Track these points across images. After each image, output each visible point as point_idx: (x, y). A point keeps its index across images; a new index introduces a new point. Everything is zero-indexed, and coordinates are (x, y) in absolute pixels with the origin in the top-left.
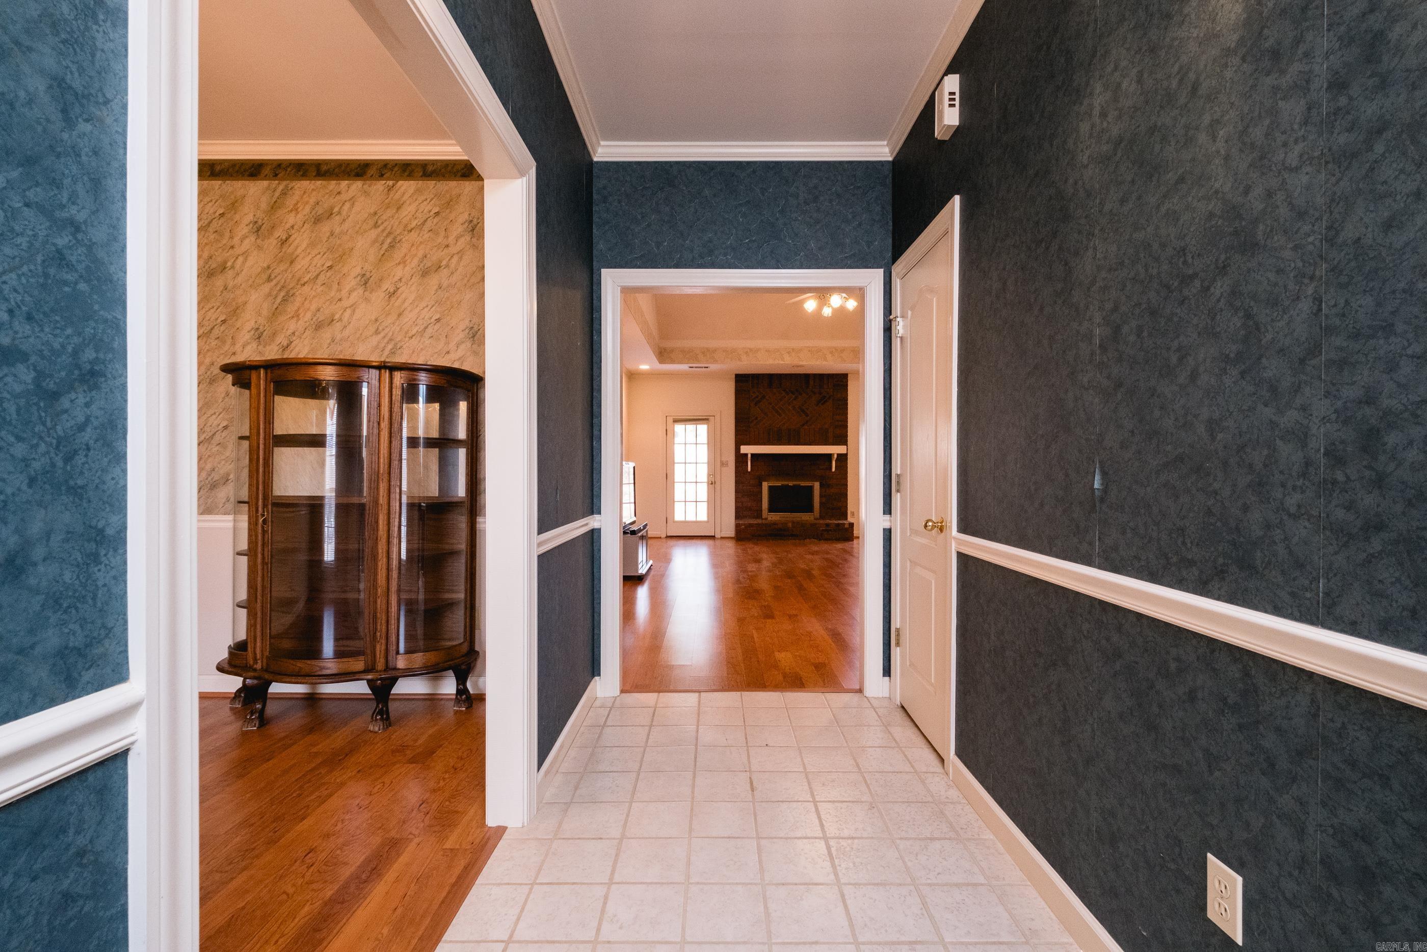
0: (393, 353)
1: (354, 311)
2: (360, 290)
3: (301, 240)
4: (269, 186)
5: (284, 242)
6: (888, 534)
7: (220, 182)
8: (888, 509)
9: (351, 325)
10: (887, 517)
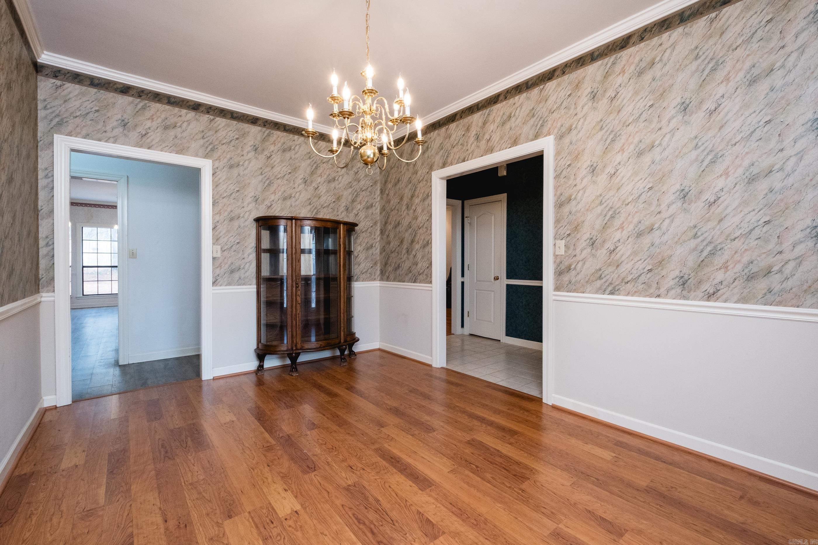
0: (316, 214)
1: (300, 194)
2: (303, 185)
3: (276, 158)
4: (261, 130)
5: (269, 158)
6: (463, 283)
7: (236, 122)
8: (463, 275)
9: (299, 200)
10: (462, 278)
